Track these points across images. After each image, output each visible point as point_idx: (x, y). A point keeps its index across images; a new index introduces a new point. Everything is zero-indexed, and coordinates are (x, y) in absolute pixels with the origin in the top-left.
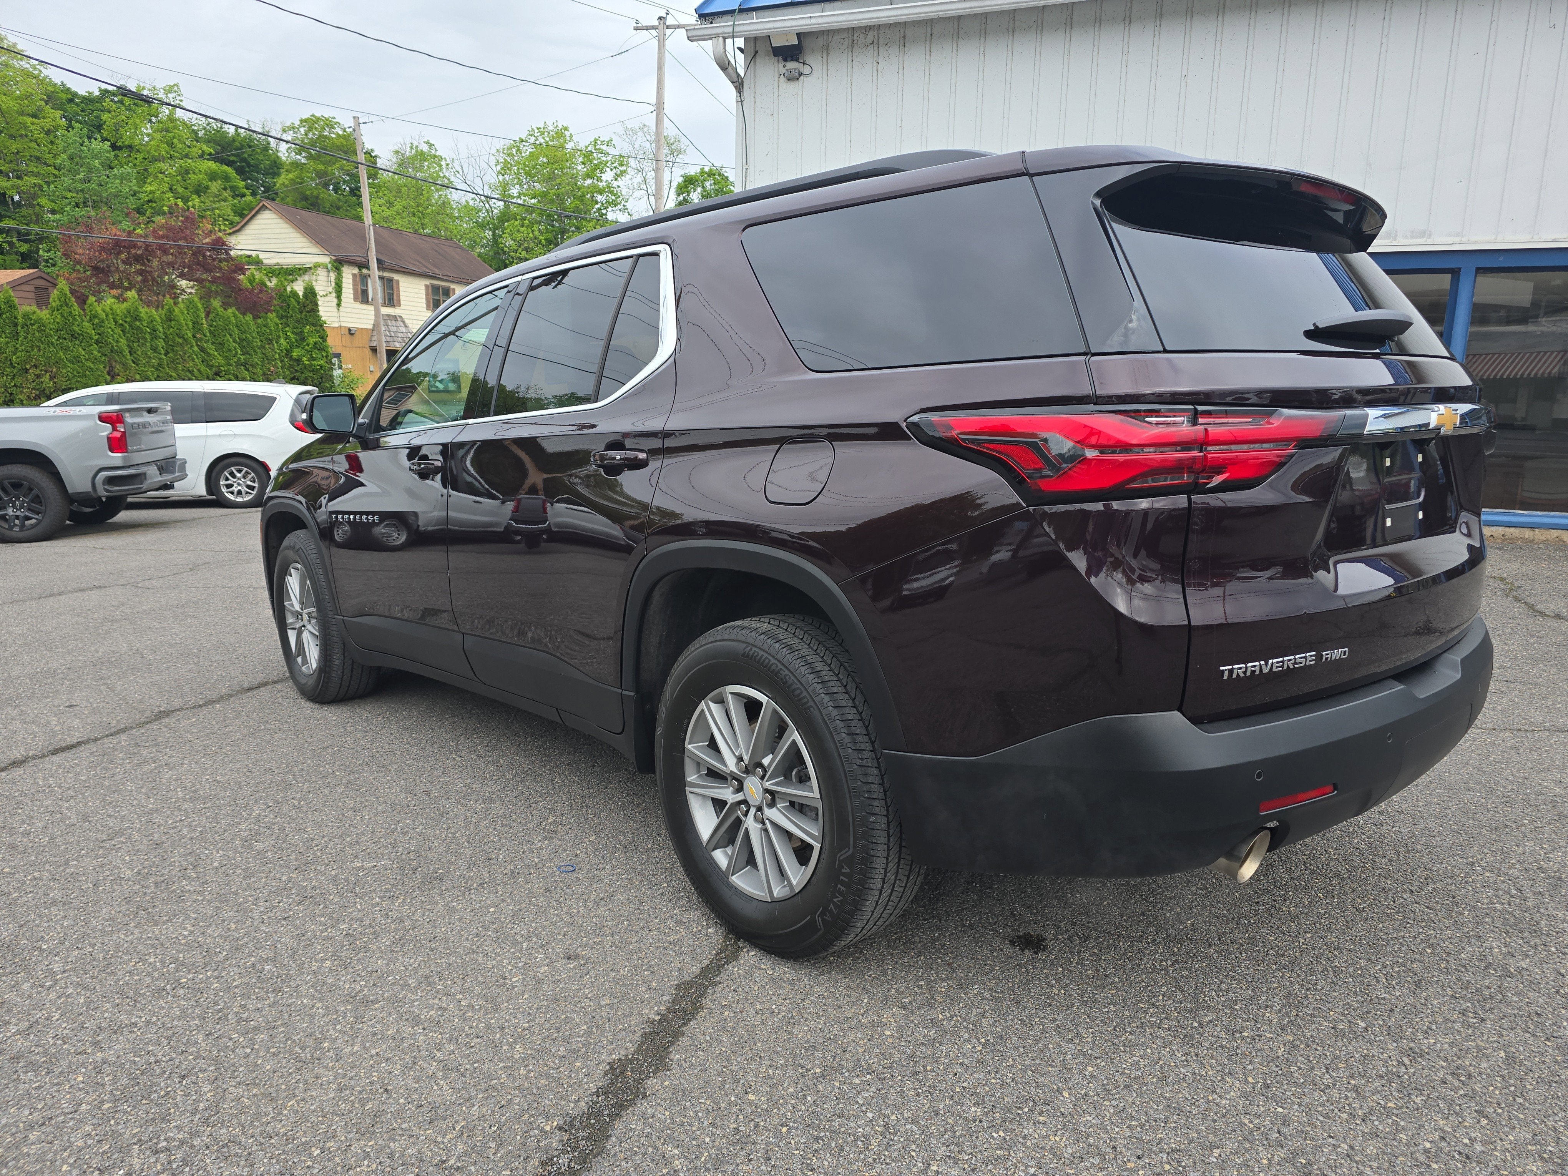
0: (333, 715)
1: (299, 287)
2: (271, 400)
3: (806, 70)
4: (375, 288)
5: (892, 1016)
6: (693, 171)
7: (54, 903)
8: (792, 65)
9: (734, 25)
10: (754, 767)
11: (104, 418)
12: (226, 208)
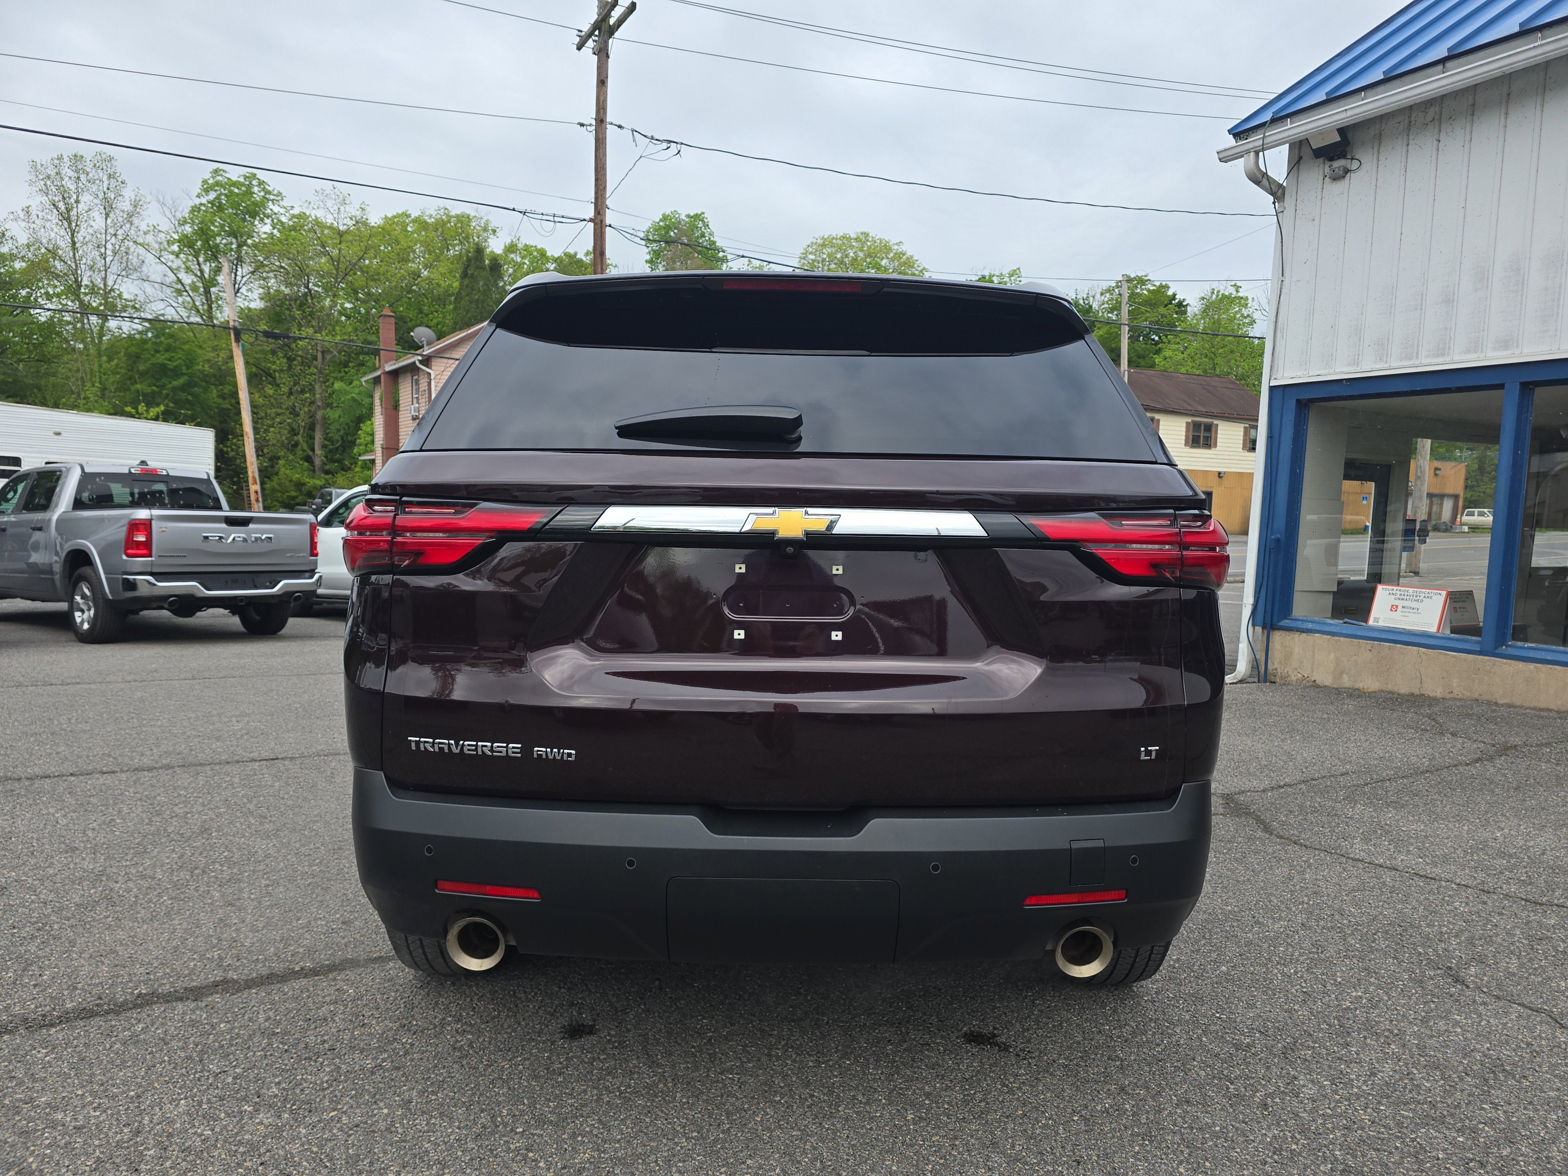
3: (1355, 165)
8: (1338, 164)
9: (1263, 138)
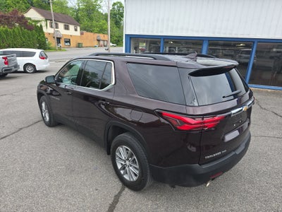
0: (52, 130)
1: (39, 25)
2: (35, 53)
4: (54, 25)
5: (150, 202)
6: (115, 2)
7: (6, 176)
10: (128, 159)
11: (3, 58)
12: (23, 6)
